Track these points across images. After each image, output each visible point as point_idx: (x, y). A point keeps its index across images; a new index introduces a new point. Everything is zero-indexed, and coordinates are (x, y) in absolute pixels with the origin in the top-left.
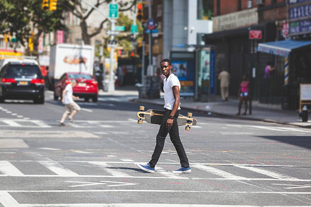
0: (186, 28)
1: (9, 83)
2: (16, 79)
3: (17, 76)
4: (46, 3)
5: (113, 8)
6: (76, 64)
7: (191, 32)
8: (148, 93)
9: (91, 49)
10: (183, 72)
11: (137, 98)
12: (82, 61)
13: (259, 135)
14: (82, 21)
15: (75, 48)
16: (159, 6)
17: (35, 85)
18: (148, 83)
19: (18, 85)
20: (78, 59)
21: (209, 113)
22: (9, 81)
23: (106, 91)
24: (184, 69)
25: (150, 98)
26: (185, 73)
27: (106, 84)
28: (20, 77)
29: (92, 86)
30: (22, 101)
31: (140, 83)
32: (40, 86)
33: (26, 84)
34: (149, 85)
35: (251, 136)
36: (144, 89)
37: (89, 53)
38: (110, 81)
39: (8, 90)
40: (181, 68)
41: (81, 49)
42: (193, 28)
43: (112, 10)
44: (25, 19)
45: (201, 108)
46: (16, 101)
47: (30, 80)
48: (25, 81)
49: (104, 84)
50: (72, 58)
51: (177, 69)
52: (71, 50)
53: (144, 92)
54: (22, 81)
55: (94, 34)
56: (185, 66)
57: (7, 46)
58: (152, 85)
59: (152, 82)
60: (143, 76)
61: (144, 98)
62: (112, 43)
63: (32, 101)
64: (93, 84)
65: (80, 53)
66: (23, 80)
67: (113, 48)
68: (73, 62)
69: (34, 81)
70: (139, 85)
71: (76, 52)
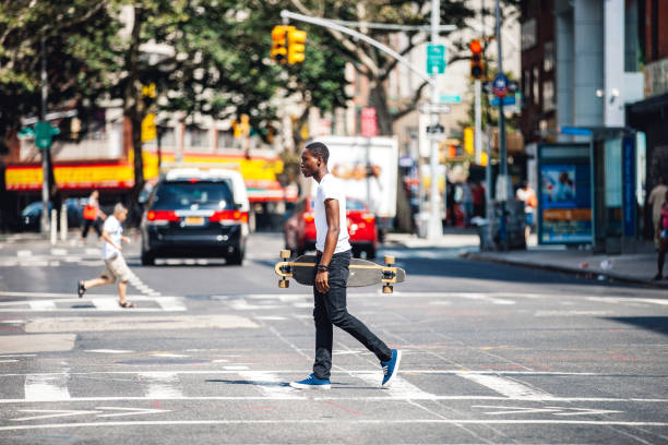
0: (599, 93)
1: (163, 222)
2: (178, 213)
3: (181, 207)
4: (279, 46)
5: (434, 54)
6: (358, 179)
7: (612, 100)
8: (497, 239)
9: (390, 147)
10: (567, 187)
11: (477, 249)
12: (371, 173)
13: (618, 315)
14: (373, 84)
15: (354, 145)
16: (548, 46)
17: (220, 225)
18: (496, 215)
19: (183, 224)
20: (362, 168)
21: (601, 278)
22: (162, 218)
23: (425, 237)
24: (570, 183)
25: (501, 249)
26: (573, 191)
27: (425, 222)
28: (187, 207)
29: (362, 226)
30: (203, 261)
31: (483, 216)
32: (230, 227)
33: (201, 222)
34: (498, 221)
35: (598, 318)
36: (490, 229)
37: (386, 154)
38: (432, 216)
39: (160, 237)
40: (564, 179)
41: (368, 146)
42: (615, 92)
43: (432, 57)
44: (262, 84)
45: (592, 268)
46: (190, 261)
47: (210, 213)
48: (197, 217)
49: (419, 223)
50: (350, 167)
51: (553, 183)
52: (348, 149)
53: (489, 237)
54: (191, 217)
55: (401, 114)
56: (572, 175)
57: (217, 145)
58: (504, 221)
59: (506, 213)
60: (489, 201)
61: (490, 249)
62: (434, 132)
63: (222, 261)
64: (364, 221)
65: (367, 155)
66: (194, 215)
67: (438, 142)
68: (353, 175)
69: (218, 215)
70: (479, 221)
71: (358, 153)
